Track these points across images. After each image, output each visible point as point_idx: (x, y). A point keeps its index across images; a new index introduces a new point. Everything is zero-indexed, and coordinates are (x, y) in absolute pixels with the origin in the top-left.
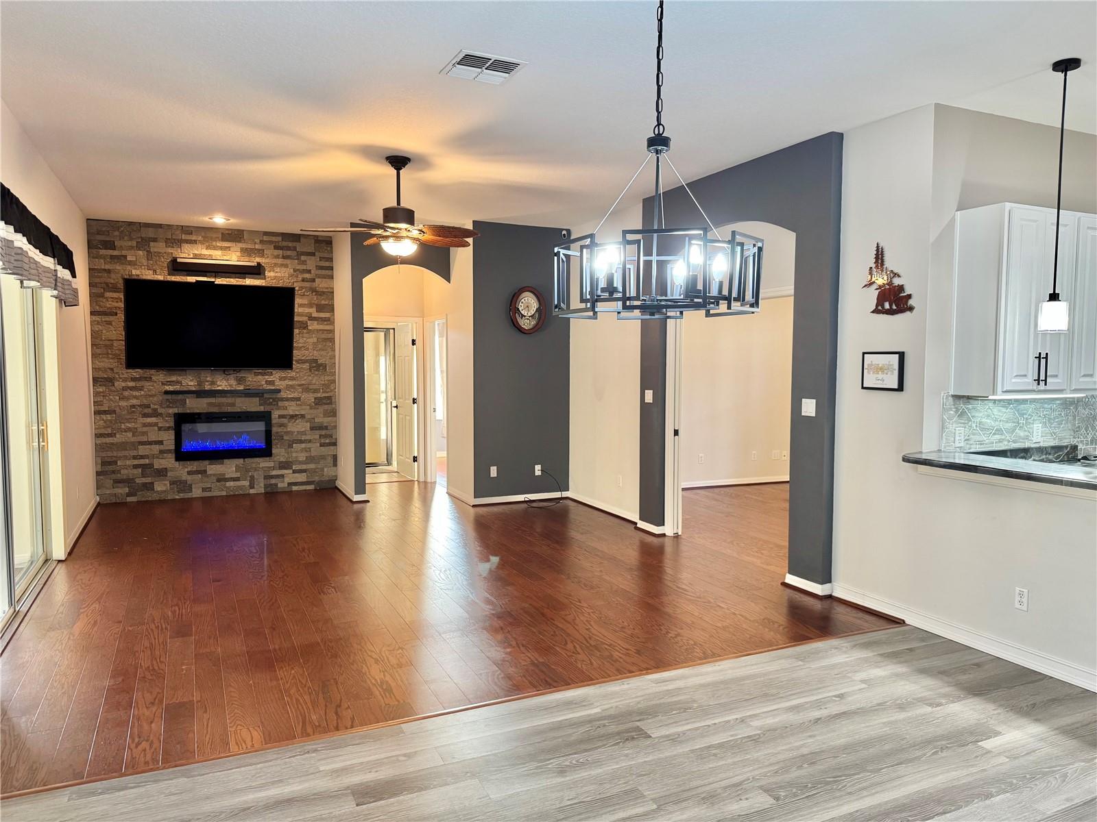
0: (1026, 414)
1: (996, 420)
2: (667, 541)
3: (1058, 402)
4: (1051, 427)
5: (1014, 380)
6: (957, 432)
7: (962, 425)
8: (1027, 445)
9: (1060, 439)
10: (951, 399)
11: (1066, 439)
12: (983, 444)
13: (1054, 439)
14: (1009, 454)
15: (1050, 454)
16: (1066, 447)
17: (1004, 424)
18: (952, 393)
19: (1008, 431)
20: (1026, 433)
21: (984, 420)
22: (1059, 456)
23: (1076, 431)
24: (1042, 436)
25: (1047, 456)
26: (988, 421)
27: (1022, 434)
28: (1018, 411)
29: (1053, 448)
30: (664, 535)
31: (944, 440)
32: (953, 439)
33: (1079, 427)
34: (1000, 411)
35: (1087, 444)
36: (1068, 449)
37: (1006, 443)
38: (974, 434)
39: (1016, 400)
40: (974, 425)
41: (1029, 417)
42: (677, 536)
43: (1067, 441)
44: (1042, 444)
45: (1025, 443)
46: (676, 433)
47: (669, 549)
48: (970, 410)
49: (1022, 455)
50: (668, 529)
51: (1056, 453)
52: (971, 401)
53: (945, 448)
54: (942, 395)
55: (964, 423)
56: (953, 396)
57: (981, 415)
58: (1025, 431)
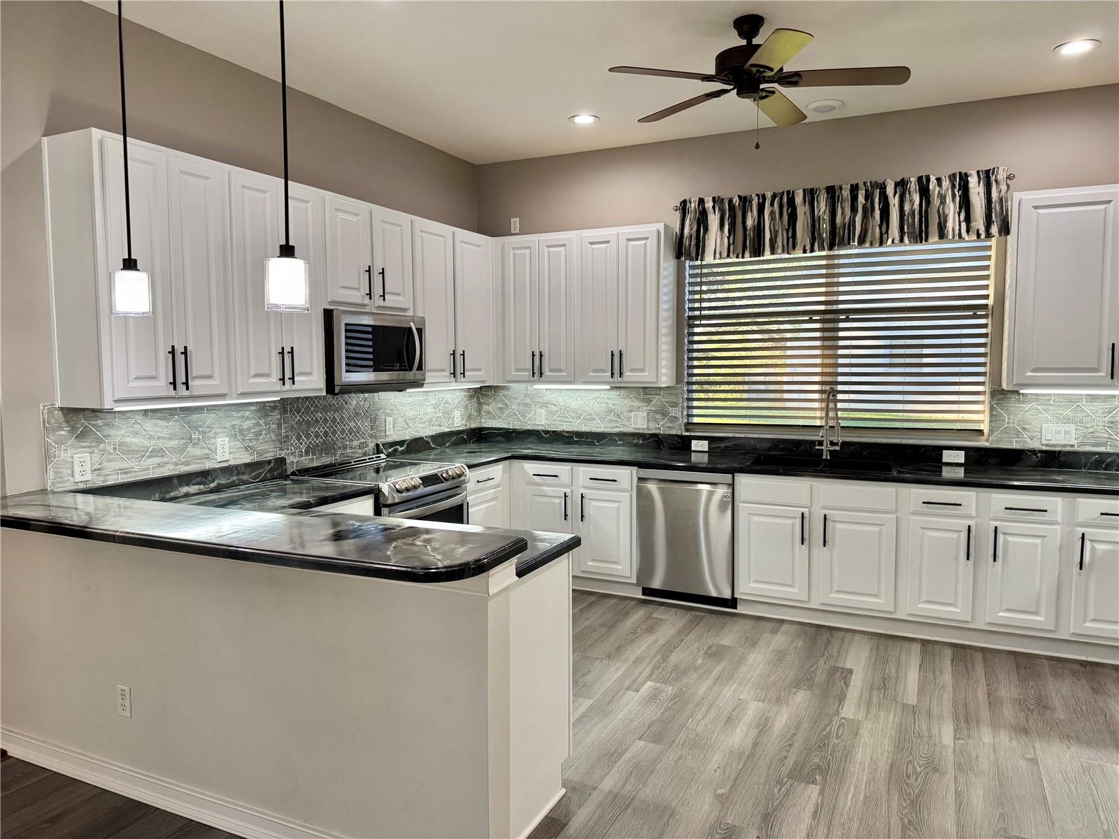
0: (201, 426)
1: (151, 437)
3: (253, 408)
4: (243, 440)
5: (131, 384)
6: (76, 461)
7: (87, 450)
8: (208, 465)
9: (260, 454)
10: (58, 414)
11: (269, 452)
12: (130, 472)
13: (251, 454)
14: (175, 481)
15: (244, 474)
16: (269, 462)
17: (165, 441)
18: (58, 404)
19: (173, 450)
20: (206, 451)
21: (128, 440)
22: (259, 475)
23: (283, 441)
24: (230, 453)
25: (240, 477)
26: (136, 440)
27: (198, 452)
28: (188, 423)
29: (247, 465)
31: (51, 473)
32: (69, 471)
33: (287, 436)
34: (156, 425)
35: (301, 456)
36: (272, 465)
37: (172, 467)
38: (110, 461)
39: (182, 409)
40: (110, 448)
41: (208, 430)
43: (272, 454)
44: (232, 463)
45: (204, 463)
48: (100, 427)
49: (198, 479)
51: (252, 471)
52: (98, 414)
53: (53, 484)
54: (41, 408)
55: (89, 447)
56: (61, 409)
57: (121, 432)
58: (203, 448)
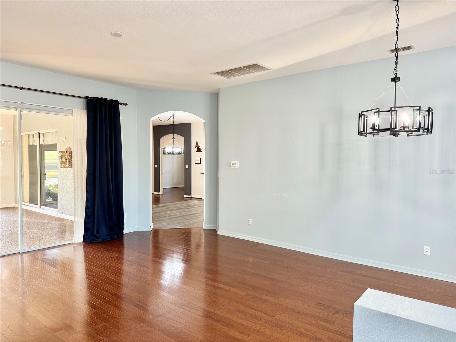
2: (161, 195)
30: (160, 194)
42: (162, 194)
46: (162, 173)
47: (161, 197)
50: (161, 193)
